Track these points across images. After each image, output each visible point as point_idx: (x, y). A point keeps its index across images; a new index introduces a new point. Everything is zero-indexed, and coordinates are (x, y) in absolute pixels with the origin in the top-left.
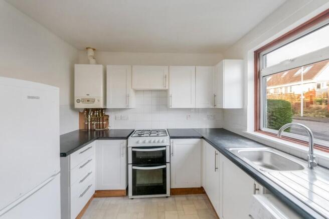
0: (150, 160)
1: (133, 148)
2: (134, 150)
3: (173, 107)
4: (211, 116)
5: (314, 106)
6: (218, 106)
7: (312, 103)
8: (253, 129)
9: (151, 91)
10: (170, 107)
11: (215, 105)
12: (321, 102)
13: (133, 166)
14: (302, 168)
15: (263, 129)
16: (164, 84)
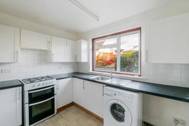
0: (43, 96)
1: (29, 91)
2: (30, 92)
3: (54, 61)
4: (72, 66)
5: (99, 62)
6: (78, 61)
7: (98, 60)
8: (92, 70)
9: (34, 50)
10: (52, 62)
11: (76, 61)
12: (100, 60)
13: (29, 104)
14: (109, 79)
15: (95, 70)
16: (48, 47)
